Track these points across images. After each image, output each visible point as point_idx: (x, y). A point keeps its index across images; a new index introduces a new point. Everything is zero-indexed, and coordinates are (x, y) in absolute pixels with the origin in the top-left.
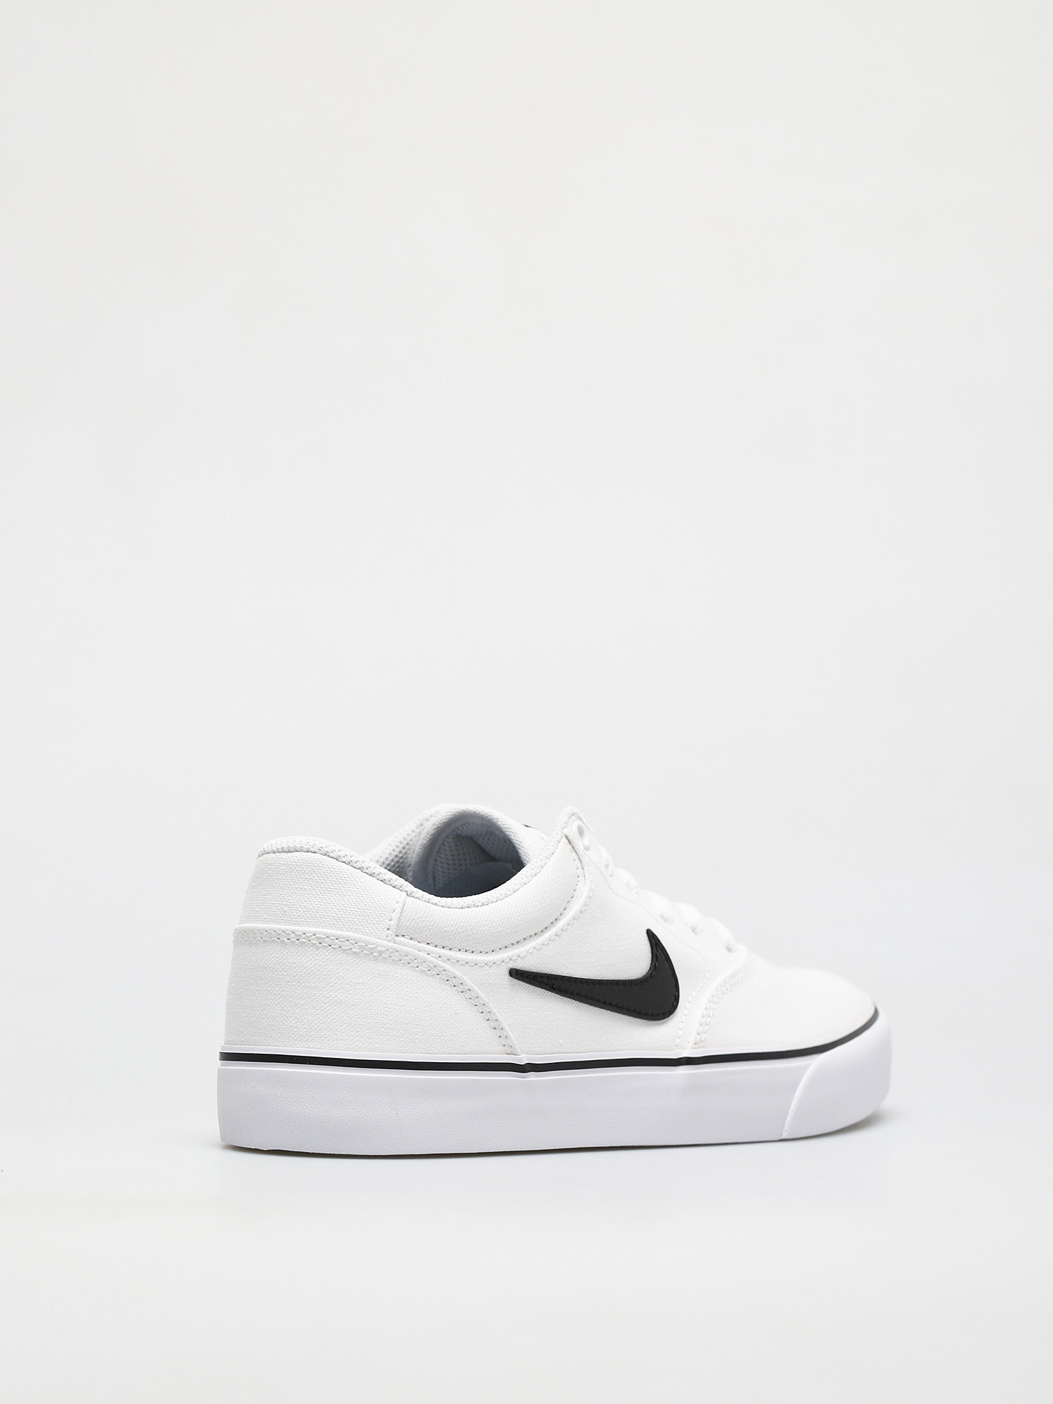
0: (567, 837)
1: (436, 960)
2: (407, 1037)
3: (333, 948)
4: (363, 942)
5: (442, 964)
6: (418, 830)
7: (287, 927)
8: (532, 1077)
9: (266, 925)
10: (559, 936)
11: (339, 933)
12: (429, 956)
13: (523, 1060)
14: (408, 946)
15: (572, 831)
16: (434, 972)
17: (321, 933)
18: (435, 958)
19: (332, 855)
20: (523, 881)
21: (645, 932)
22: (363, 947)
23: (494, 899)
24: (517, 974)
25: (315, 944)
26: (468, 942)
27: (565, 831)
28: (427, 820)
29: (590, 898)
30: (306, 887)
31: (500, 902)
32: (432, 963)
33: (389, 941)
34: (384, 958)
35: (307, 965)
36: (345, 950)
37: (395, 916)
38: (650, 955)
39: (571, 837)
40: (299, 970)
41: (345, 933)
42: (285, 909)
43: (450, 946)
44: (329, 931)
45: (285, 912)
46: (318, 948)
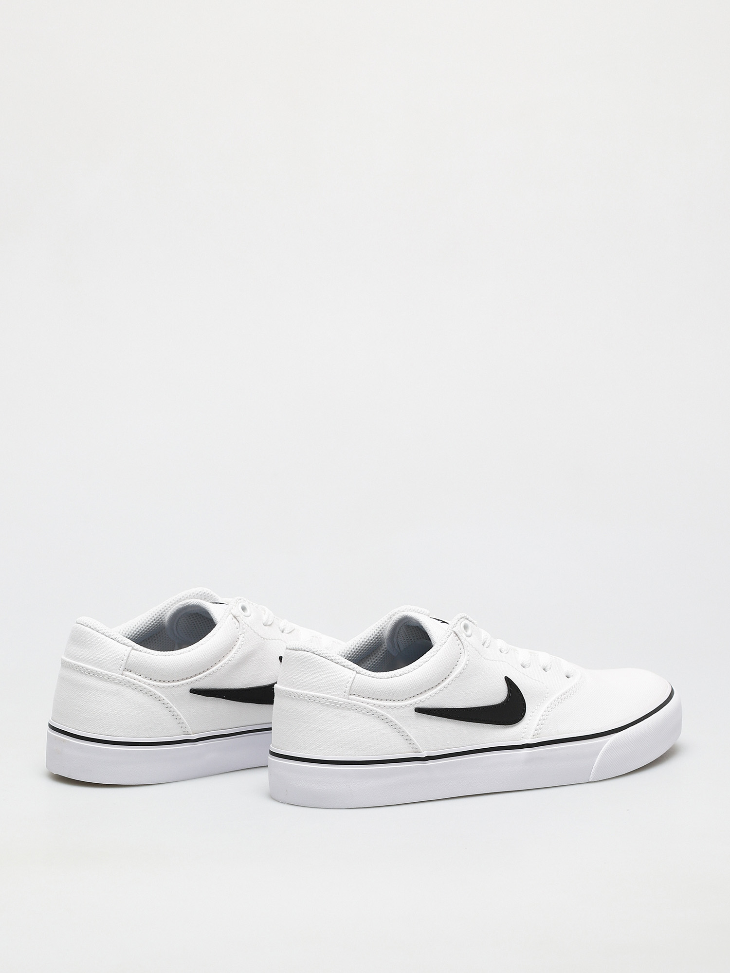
0: (455, 632)
1: (371, 707)
2: (355, 748)
3: (316, 702)
4: (331, 699)
5: (375, 709)
6: (388, 621)
7: (294, 690)
8: (430, 763)
9: (285, 688)
10: (446, 688)
11: (318, 694)
12: (368, 705)
13: (424, 754)
14: (356, 700)
15: (459, 628)
16: (370, 713)
17: (310, 695)
18: (372, 706)
19: (316, 653)
20: (426, 660)
21: (504, 678)
22: (331, 702)
23: (407, 672)
24: (419, 710)
25: (307, 700)
26: (391, 696)
27: (455, 629)
28: (394, 615)
29: (466, 665)
31: (410, 673)
32: (369, 709)
33: (345, 698)
34: (343, 707)
35: (303, 710)
36: (322, 703)
37: (349, 685)
38: (507, 690)
39: (457, 633)
40: (300, 713)
41: (322, 695)
43: (381, 699)
44: (314, 693)
45: (294, 682)
46: (308, 702)
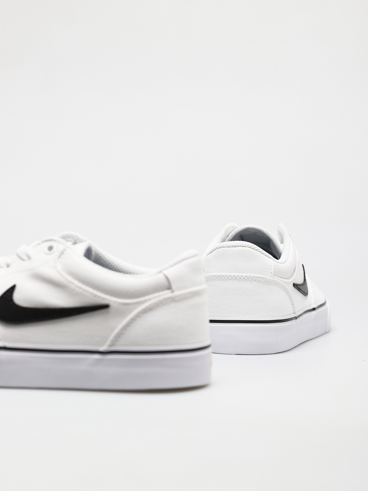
1: (282, 283)
3: (256, 281)
4: (265, 278)
5: (284, 284)
7: (239, 274)
11: (258, 275)
12: (280, 282)
13: (296, 315)
14: (277, 279)
16: (282, 287)
17: (252, 276)
19: (252, 247)
22: (265, 280)
25: (250, 280)
30: (244, 259)
33: (272, 277)
34: (271, 283)
35: (248, 287)
36: (260, 282)
37: (273, 268)
40: (245, 290)
41: (260, 276)
42: (237, 268)
44: (255, 275)
45: (237, 269)
